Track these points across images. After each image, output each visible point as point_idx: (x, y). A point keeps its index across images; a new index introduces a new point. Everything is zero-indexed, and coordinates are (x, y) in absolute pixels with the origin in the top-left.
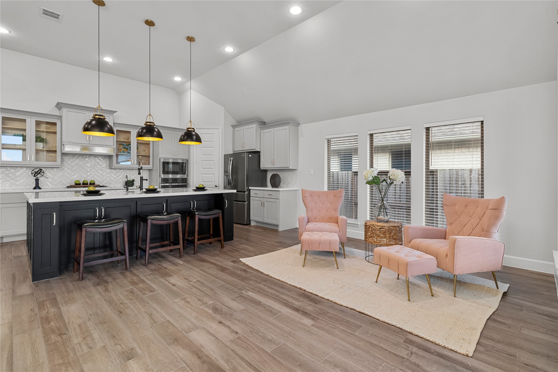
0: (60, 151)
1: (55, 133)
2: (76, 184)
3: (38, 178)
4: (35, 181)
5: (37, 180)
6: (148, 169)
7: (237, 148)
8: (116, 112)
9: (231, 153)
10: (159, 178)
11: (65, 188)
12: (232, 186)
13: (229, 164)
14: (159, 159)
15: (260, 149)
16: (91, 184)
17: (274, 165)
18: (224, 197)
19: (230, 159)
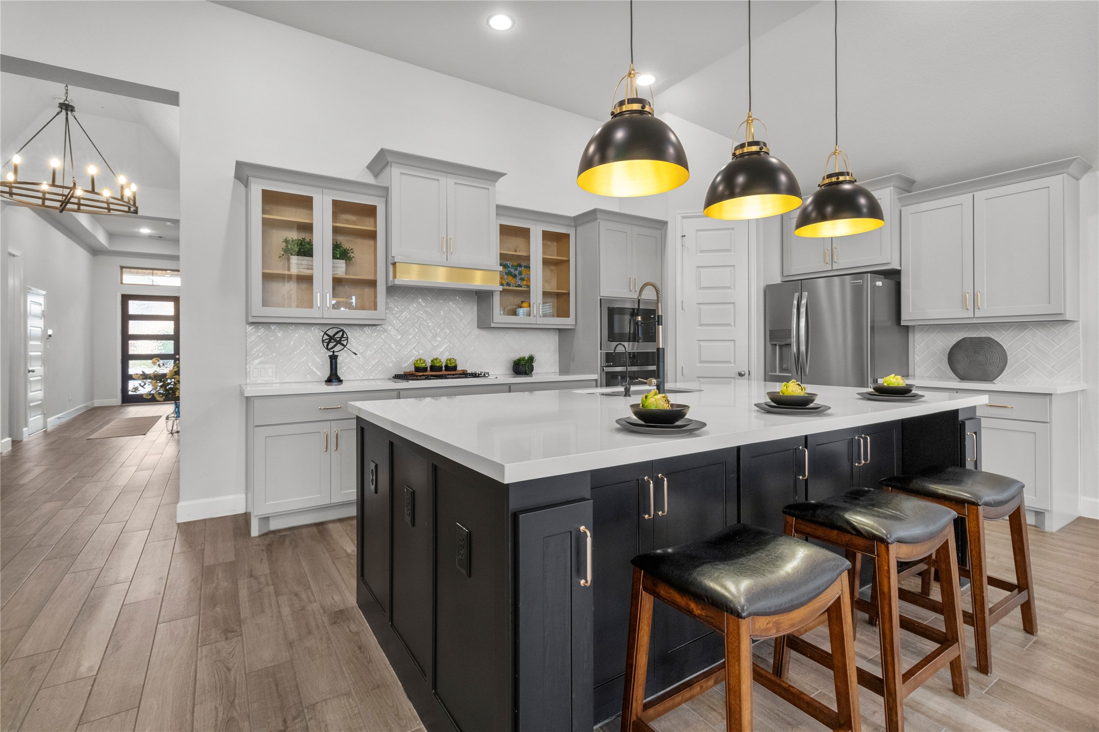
0: (385, 282)
1: (372, 235)
2: (417, 369)
3: (335, 354)
4: (329, 360)
5: (333, 359)
6: (558, 329)
7: (800, 267)
8: (502, 175)
9: (777, 280)
10: (599, 351)
11: (389, 379)
12: (805, 375)
13: (795, 311)
14: (601, 299)
15: (899, 264)
16: (447, 368)
17: (976, 310)
18: (963, 423)
19: (796, 295)
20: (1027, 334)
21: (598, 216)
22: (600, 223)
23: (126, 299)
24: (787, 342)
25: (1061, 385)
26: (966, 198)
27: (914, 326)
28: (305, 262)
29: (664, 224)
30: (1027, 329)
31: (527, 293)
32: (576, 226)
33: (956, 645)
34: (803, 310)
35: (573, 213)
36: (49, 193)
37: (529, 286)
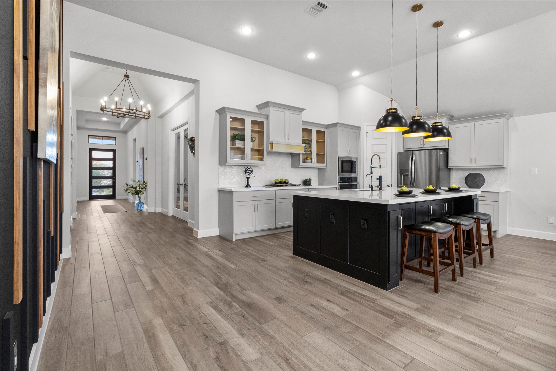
0: (266, 150)
1: (262, 133)
2: (276, 183)
3: (249, 177)
5: (248, 178)
6: (318, 168)
7: (410, 146)
8: (304, 109)
9: (402, 151)
10: (338, 177)
11: (263, 186)
12: (414, 186)
13: (410, 162)
14: (338, 157)
15: (448, 146)
16: (285, 182)
17: (475, 163)
18: (474, 199)
19: (411, 157)
20: (491, 172)
21: (338, 125)
22: (338, 128)
23: (91, 150)
24: (407, 173)
25: (502, 189)
26: (472, 124)
27: (452, 169)
28: (240, 143)
29: (359, 128)
30: (491, 170)
31: (311, 154)
32: (327, 128)
33: (475, 254)
34: (413, 162)
35: (327, 123)
36: (115, 110)
37: (310, 151)
